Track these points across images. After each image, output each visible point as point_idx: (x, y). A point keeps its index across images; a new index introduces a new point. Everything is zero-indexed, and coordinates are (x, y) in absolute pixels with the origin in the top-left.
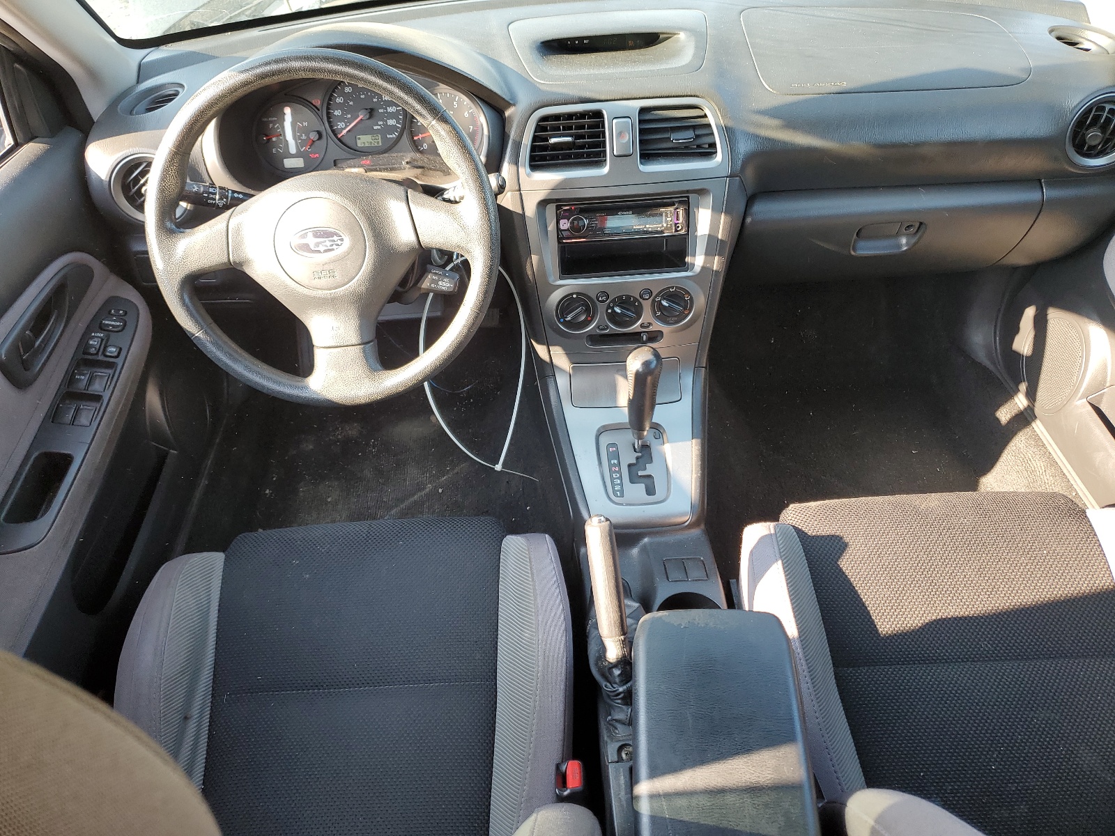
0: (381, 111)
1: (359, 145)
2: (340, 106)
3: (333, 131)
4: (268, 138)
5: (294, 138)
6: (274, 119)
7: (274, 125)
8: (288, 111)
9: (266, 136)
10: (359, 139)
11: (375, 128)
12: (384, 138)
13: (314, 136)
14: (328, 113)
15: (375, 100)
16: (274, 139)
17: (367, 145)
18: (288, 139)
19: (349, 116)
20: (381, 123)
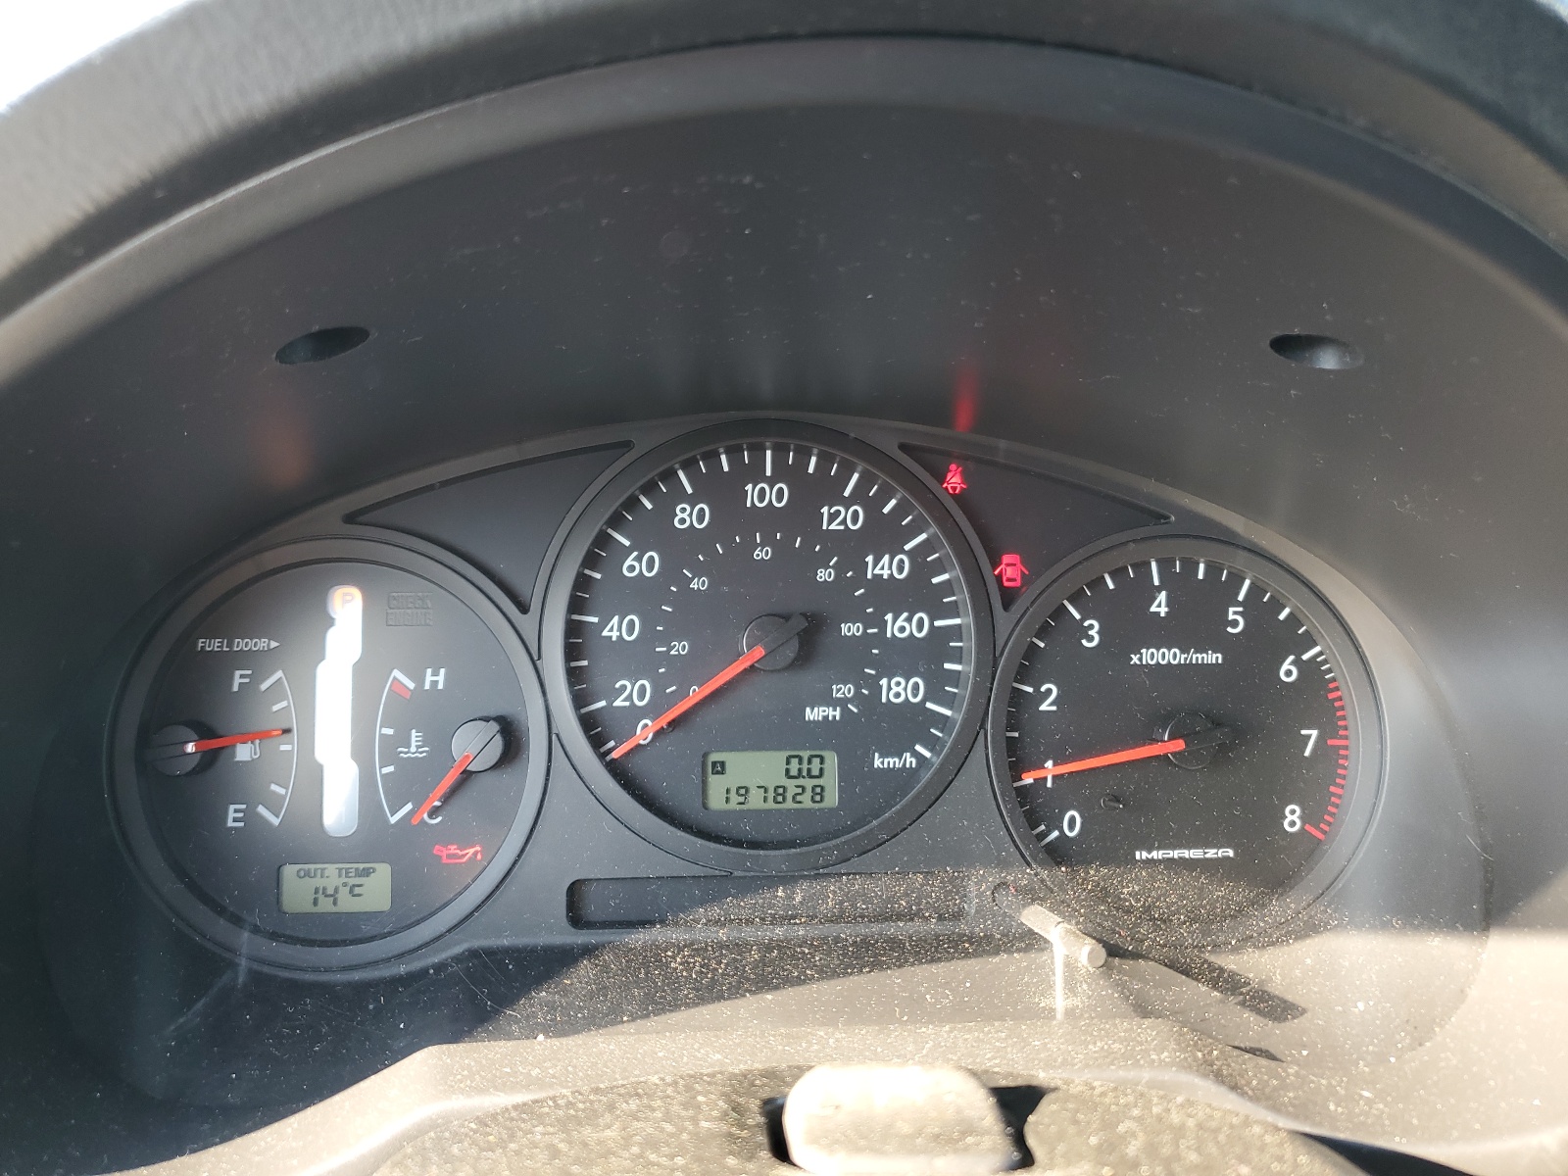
0: (851, 629)
1: (716, 801)
2: (642, 598)
3: (588, 723)
4: (214, 744)
5: (361, 752)
6: (262, 644)
7: (256, 679)
8: (347, 606)
9: (205, 732)
10: (720, 768)
11: (813, 714)
12: (854, 771)
13: (474, 744)
14: (573, 629)
15: (824, 575)
16: (244, 752)
17: (756, 801)
18: (320, 755)
19: (680, 648)
20: (844, 690)
